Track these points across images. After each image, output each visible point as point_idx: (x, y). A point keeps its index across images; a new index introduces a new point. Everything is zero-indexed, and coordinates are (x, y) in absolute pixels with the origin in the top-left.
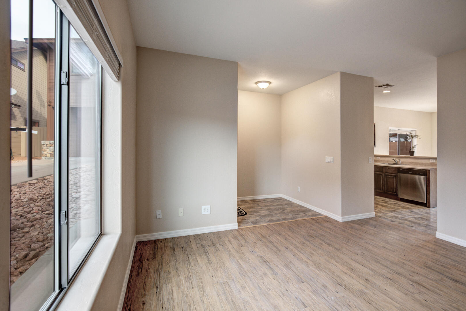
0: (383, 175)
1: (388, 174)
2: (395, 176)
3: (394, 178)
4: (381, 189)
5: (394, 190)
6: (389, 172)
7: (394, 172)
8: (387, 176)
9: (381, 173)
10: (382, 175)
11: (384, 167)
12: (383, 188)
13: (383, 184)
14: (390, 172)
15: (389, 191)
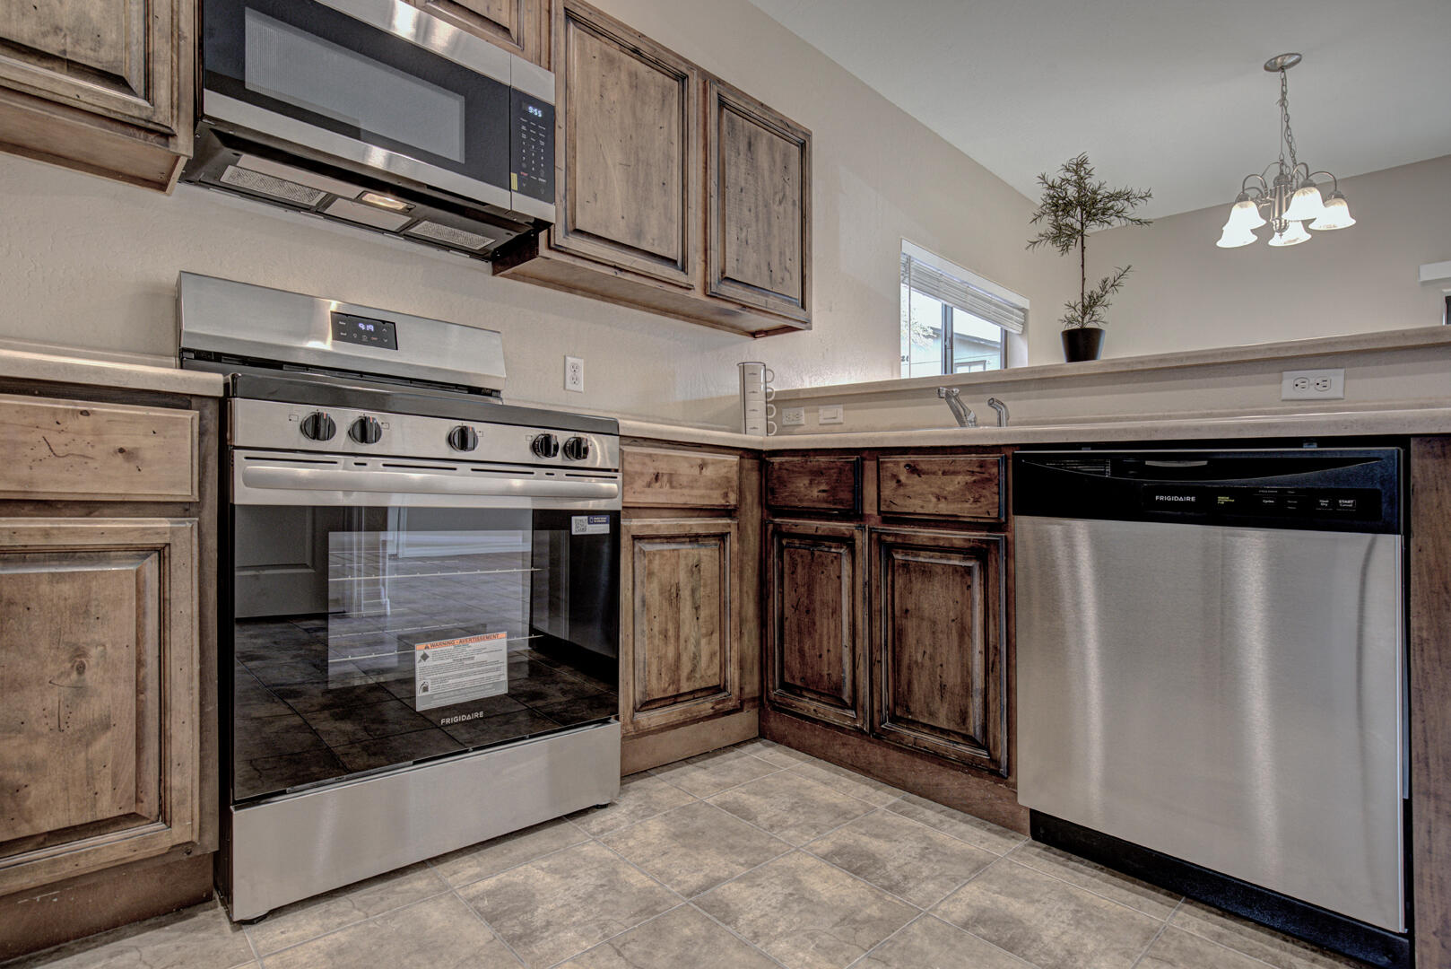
0: (862, 540)
1: (906, 530)
2: (979, 552)
3: (968, 571)
4: (846, 697)
5: (964, 717)
6: (914, 506)
7: (965, 509)
8: (899, 557)
9: (843, 527)
10: (848, 541)
11: (870, 466)
12: (864, 681)
13: (863, 644)
14: (932, 507)
15: (912, 724)
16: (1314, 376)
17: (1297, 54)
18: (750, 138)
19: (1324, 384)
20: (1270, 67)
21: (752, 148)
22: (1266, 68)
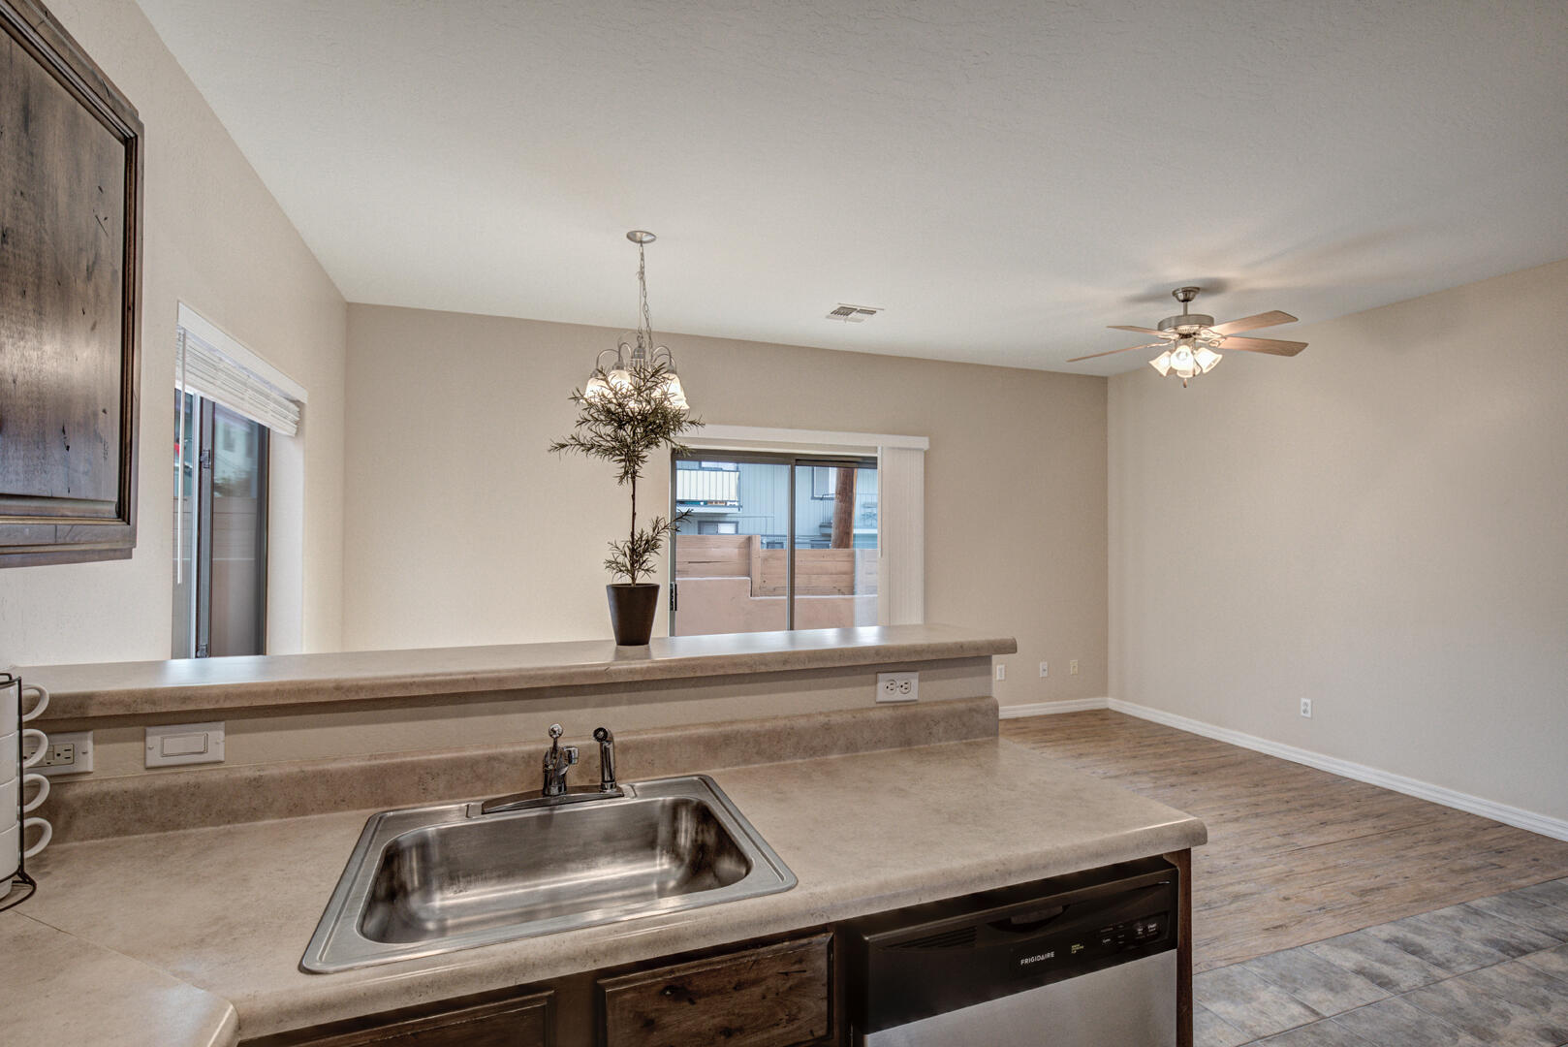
16: (900, 678)
17: (651, 234)
18: (26, 95)
19: (906, 687)
20: (631, 237)
21: (32, 126)
22: (628, 237)
